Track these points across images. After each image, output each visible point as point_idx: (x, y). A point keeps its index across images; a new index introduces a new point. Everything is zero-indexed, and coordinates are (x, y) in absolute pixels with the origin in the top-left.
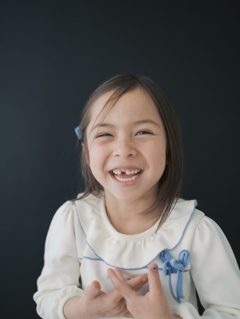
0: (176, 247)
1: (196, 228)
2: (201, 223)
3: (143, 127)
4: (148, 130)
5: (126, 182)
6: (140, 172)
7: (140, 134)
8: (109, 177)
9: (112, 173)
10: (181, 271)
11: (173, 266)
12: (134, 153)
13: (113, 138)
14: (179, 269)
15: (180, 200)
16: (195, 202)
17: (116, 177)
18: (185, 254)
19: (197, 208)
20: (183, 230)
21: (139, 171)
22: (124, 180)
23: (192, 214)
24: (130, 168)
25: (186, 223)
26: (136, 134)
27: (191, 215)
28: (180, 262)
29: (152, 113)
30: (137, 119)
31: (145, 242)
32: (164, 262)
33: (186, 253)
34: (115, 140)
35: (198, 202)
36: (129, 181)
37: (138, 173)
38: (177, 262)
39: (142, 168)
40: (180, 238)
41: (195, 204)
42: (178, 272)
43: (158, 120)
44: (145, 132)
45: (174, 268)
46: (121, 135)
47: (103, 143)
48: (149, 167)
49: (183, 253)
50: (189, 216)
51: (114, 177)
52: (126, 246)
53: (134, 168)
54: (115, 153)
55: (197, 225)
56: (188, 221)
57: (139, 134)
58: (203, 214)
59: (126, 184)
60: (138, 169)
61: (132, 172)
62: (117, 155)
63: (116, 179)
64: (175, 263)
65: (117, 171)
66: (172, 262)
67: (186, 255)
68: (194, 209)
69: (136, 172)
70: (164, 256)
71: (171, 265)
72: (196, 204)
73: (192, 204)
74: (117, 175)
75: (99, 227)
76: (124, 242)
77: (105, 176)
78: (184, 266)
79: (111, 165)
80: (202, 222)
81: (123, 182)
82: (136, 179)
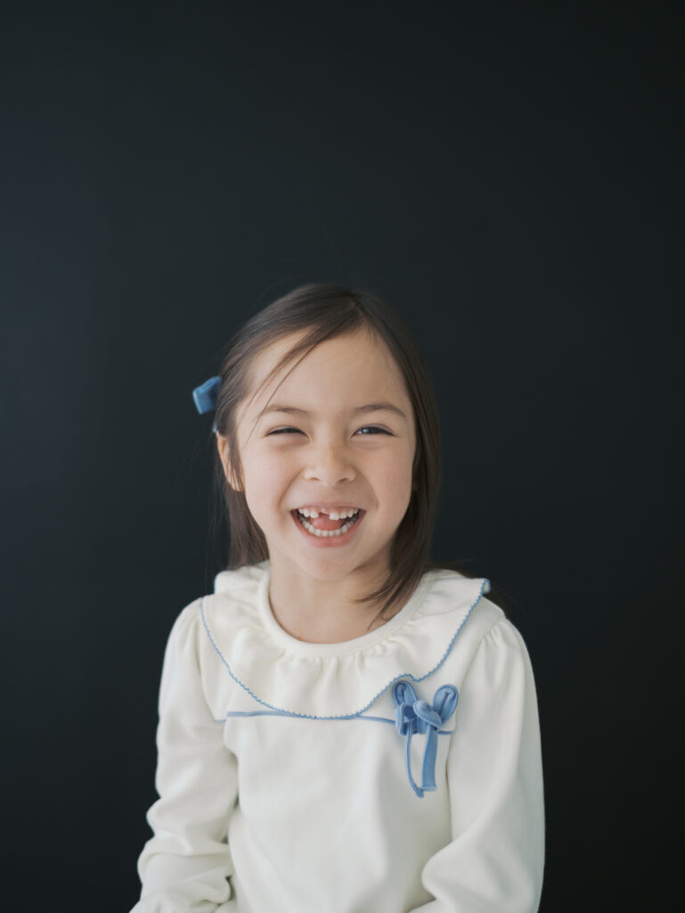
0: (429, 675)
1: (480, 643)
2: (492, 632)
3: (373, 418)
4: (381, 425)
5: (328, 537)
6: (359, 515)
7: (363, 433)
8: (291, 522)
9: (296, 514)
10: (435, 729)
11: (419, 715)
12: (351, 476)
13: (305, 438)
14: (431, 723)
15: (455, 575)
16: (484, 584)
17: (307, 525)
18: (447, 694)
19: (486, 595)
20: (450, 642)
21: (356, 512)
22: (325, 533)
23: (474, 607)
24: (339, 509)
25: (458, 627)
26: (355, 434)
27: (470, 608)
28: (435, 710)
29: (392, 388)
30: (361, 401)
31: (362, 658)
32: (399, 703)
33: (450, 691)
34: (308, 442)
35: (492, 585)
36: (335, 536)
37: (354, 515)
38: (427, 708)
39: (362, 507)
40: (442, 657)
41: (482, 588)
42: (428, 729)
43: (405, 404)
44: (373, 430)
45: (420, 719)
46: (323, 435)
47: (282, 449)
48: (377, 505)
49: (444, 691)
50: (464, 612)
51: (301, 523)
52: (322, 667)
53: (348, 508)
54: (308, 474)
55: (485, 637)
56: (461, 622)
57: (360, 432)
58: (500, 611)
59: (327, 543)
60: (354, 509)
61: (344, 516)
62: (315, 479)
63: (307, 530)
64: (424, 710)
65: (310, 511)
66: (418, 707)
67: (450, 696)
68: (480, 597)
69: (350, 515)
70: (403, 695)
71: (416, 713)
72: (487, 588)
73: (478, 586)
74: (309, 519)
75: (256, 640)
76: (318, 660)
77: (282, 521)
78: (443, 720)
79: (297, 499)
80: (495, 632)
81: (321, 537)
82: (349, 530)
